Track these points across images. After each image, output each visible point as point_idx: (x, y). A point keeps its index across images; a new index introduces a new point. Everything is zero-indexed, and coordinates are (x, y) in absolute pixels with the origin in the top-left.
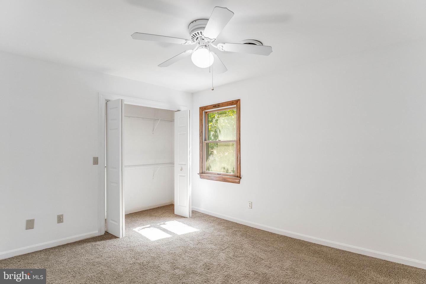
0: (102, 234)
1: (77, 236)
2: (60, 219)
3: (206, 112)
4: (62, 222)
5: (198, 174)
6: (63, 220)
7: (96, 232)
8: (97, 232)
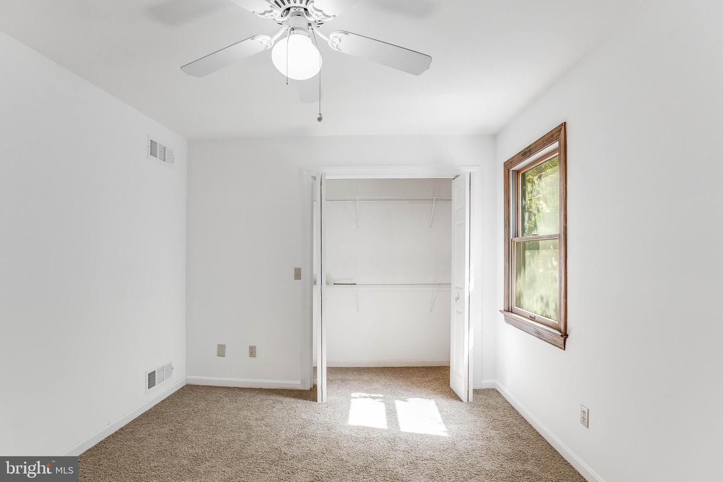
0: (306, 389)
1: (278, 381)
2: (252, 352)
3: (518, 172)
4: (255, 356)
5: (500, 311)
6: (255, 354)
7: (296, 383)
8: (299, 382)
